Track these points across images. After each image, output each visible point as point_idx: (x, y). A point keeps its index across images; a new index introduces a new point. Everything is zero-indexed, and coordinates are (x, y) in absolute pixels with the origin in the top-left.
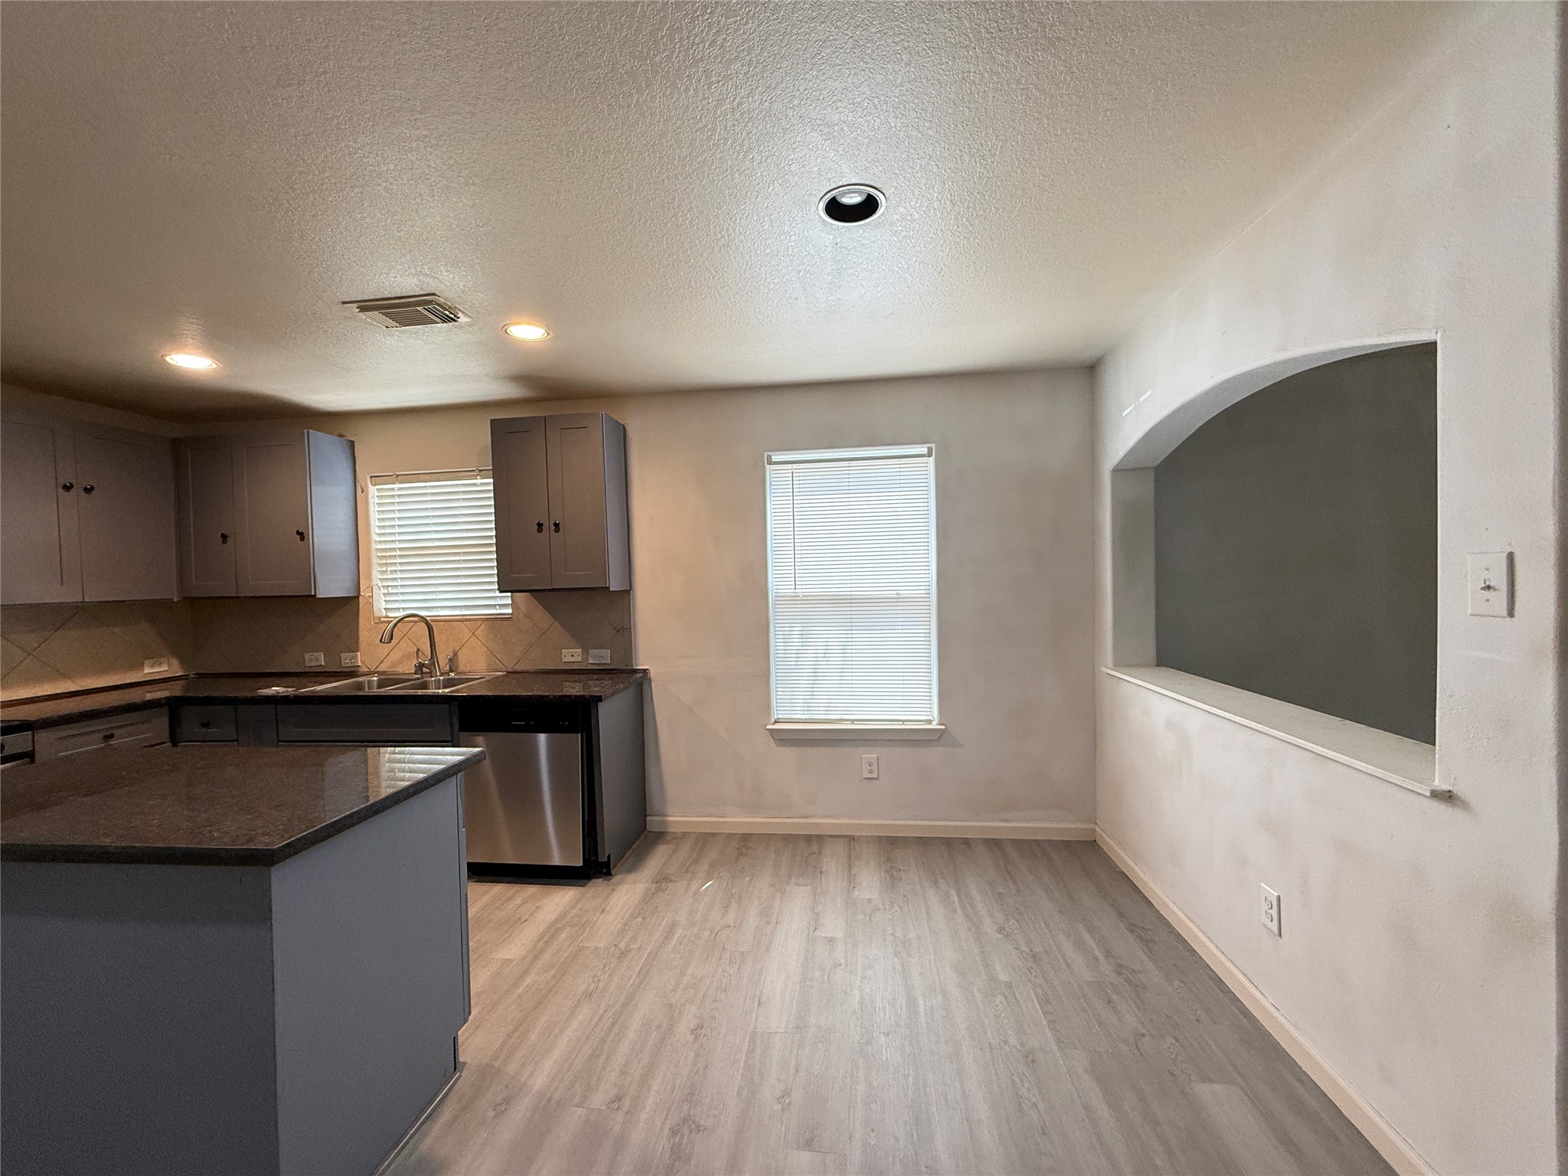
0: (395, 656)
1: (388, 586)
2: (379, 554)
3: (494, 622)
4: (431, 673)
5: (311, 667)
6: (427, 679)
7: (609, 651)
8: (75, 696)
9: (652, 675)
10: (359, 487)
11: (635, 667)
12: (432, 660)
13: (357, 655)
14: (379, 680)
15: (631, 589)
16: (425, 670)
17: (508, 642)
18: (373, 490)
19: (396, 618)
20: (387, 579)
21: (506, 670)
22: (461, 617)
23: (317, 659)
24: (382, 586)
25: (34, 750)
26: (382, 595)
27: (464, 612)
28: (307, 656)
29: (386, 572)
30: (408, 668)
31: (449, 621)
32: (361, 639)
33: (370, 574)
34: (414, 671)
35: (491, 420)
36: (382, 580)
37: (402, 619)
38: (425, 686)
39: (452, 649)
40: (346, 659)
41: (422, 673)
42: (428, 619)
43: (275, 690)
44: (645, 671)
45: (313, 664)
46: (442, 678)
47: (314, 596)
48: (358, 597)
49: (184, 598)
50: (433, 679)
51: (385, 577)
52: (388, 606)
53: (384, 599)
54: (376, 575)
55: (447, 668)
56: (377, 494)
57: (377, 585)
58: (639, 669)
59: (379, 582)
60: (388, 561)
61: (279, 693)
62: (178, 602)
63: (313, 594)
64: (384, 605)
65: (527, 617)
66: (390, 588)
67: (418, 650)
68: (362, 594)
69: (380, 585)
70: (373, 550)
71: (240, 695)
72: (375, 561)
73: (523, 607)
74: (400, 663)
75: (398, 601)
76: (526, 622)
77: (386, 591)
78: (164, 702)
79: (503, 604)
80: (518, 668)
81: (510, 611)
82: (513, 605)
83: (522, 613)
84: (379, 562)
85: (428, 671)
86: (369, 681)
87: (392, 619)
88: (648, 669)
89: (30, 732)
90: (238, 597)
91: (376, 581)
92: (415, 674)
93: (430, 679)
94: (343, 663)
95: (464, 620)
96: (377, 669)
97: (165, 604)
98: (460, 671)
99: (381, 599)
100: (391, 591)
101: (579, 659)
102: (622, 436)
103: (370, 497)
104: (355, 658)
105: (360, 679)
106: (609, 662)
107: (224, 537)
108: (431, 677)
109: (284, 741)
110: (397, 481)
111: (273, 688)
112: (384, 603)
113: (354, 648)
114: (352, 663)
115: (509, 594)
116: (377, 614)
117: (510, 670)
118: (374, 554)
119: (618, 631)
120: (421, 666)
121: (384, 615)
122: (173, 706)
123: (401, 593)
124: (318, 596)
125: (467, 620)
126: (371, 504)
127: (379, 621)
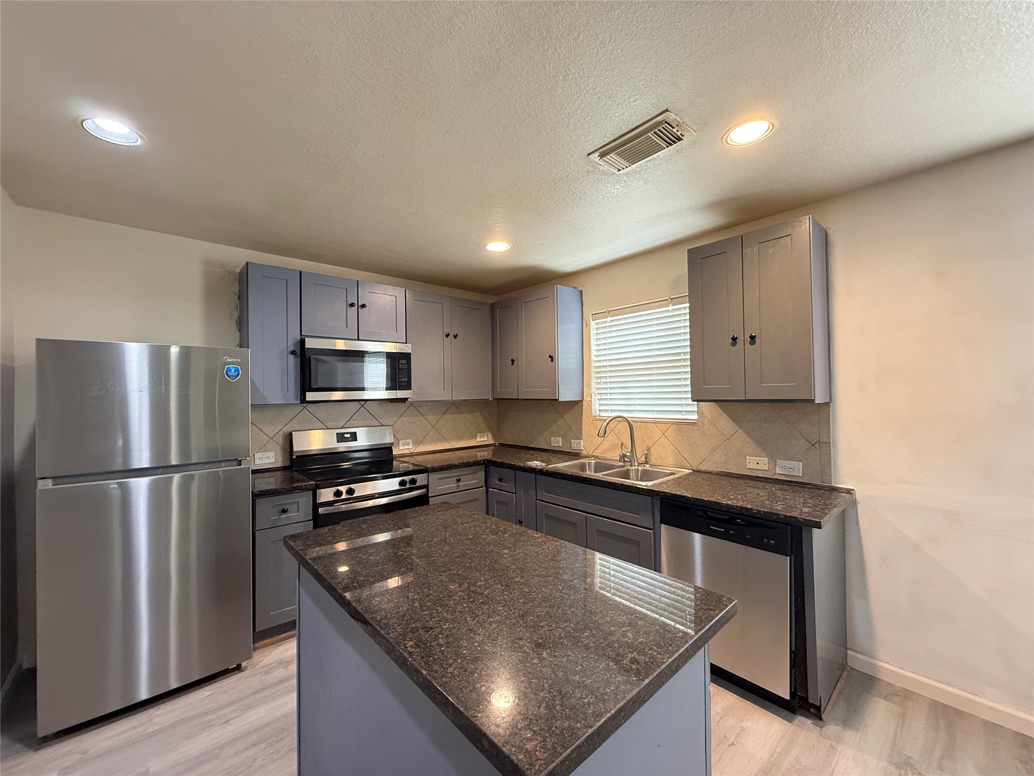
0: (606, 444)
1: (601, 394)
2: (596, 370)
3: (681, 425)
4: (630, 462)
5: (555, 447)
6: (629, 468)
7: (801, 463)
8: (448, 451)
9: (859, 495)
10: (584, 323)
11: (834, 485)
12: (632, 453)
13: (581, 442)
14: (596, 463)
15: (831, 400)
16: (626, 459)
17: (693, 445)
18: (593, 324)
19: (610, 417)
20: (600, 388)
21: (691, 468)
22: (653, 420)
23: (557, 442)
24: (598, 393)
25: (428, 484)
26: (597, 400)
27: (656, 416)
28: (553, 439)
29: (600, 383)
30: (614, 456)
31: (644, 422)
32: (584, 430)
33: (590, 384)
34: (618, 459)
35: (688, 250)
36: (597, 389)
37: (614, 418)
38: (626, 475)
39: (646, 445)
40: (575, 445)
41: (624, 461)
42: (629, 419)
43: (536, 464)
44: (849, 491)
45: (556, 445)
46: (640, 468)
47: (558, 400)
48: (582, 401)
49: (494, 399)
50: (634, 468)
51: (599, 387)
52: (601, 408)
53: (598, 402)
54: (594, 385)
55: (643, 459)
56: (595, 327)
57: (594, 392)
58: (840, 488)
59: (595, 390)
60: (602, 375)
61: (537, 466)
62: (492, 401)
63: (557, 398)
64: (598, 407)
65: (712, 423)
66: (602, 395)
67: (622, 444)
68: (585, 399)
69: (596, 392)
70: (593, 367)
71: (517, 464)
72: (594, 375)
73: (708, 414)
74: (609, 451)
75: (607, 404)
76: (710, 427)
77: (600, 397)
78: (482, 462)
79: (690, 411)
80: (703, 467)
81: (696, 417)
82: (699, 412)
83: (706, 419)
84: (596, 376)
85: (629, 460)
86: (589, 463)
87: (606, 418)
88: (853, 490)
89: (427, 474)
90: (518, 399)
91: (594, 390)
92: (620, 461)
93: (631, 468)
94: (572, 446)
95: (656, 422)
96: (593, 454)
97: (485, 402)
98: (652, 463)
99: (596, 402)
100: (603, 397)
101: (766, 468)
102: (824, 241)
103: (591, 330)
104: (580, 443)
105: (583, 461)
106: (801, 476)
107: (513, 361)
108: (631, 465)
109: (540, 500)
110: (609, 315)
111: (535, 462)
112: (598, 406)
113: (579, 438)
114: (578, 447)
115: (696, 403)
116: (593, 414)
117: (695, 469)
118: (593, 370)
119: (813, 445)
120: (624, 456)
121: (598, 415)
122: (487, 464)
123: (610, 399)
124: (560, 400)
125: (659, 423)
126: (592, 334)
127: (595, 419)
